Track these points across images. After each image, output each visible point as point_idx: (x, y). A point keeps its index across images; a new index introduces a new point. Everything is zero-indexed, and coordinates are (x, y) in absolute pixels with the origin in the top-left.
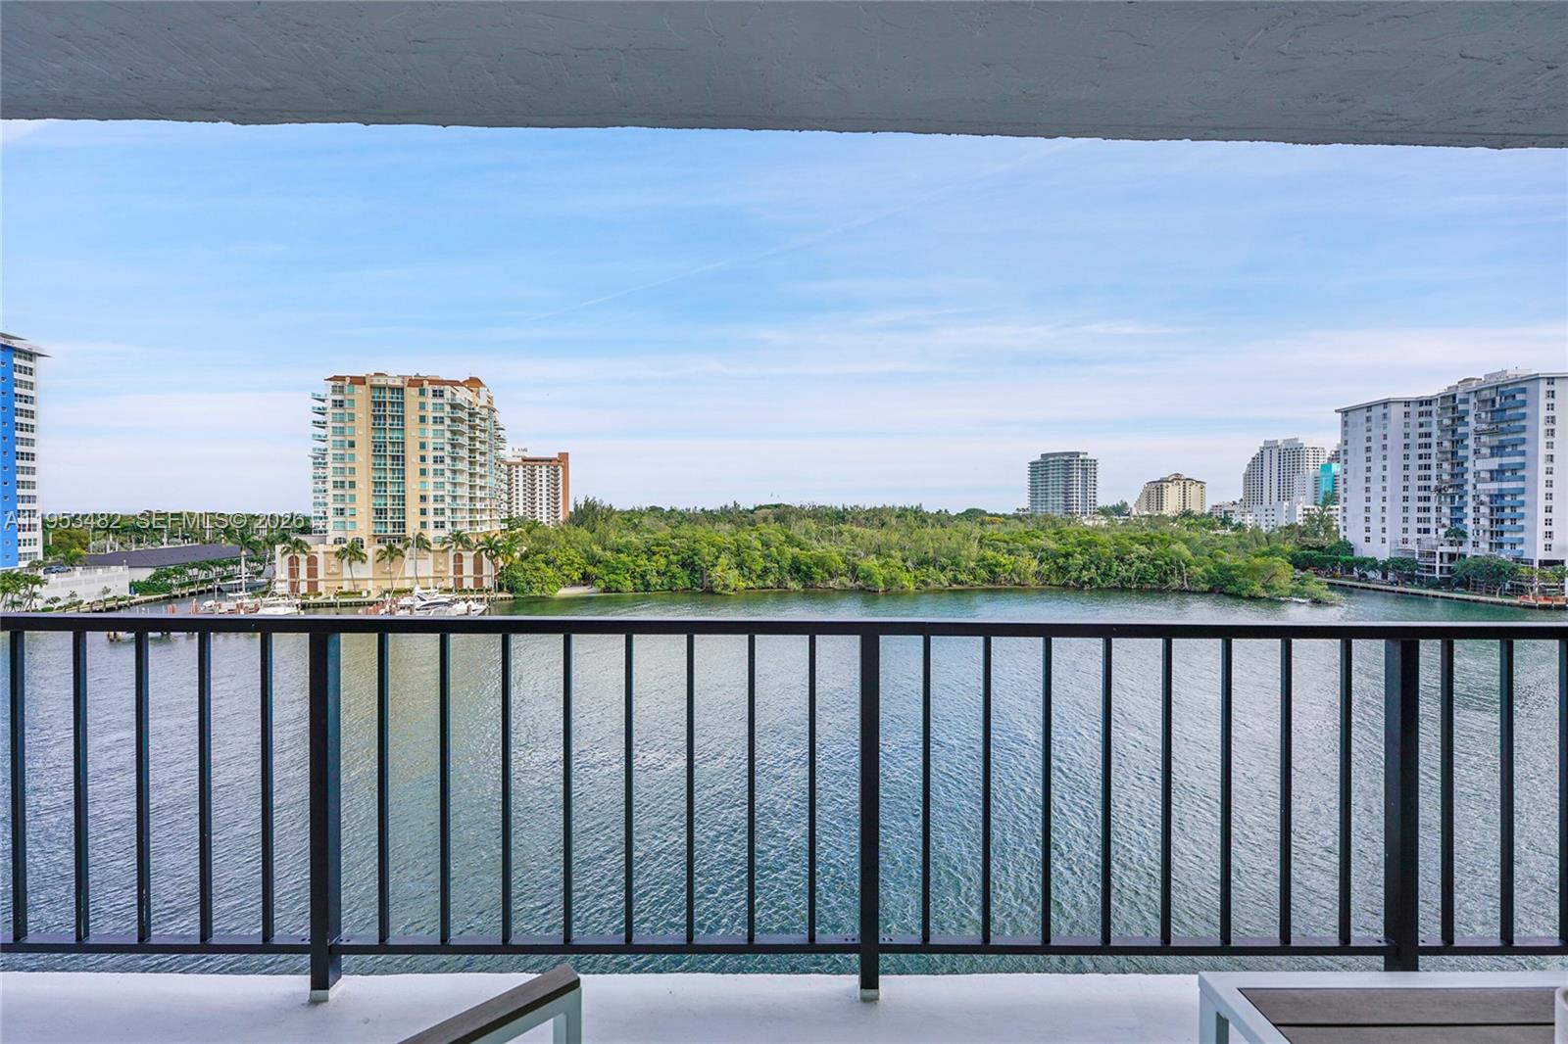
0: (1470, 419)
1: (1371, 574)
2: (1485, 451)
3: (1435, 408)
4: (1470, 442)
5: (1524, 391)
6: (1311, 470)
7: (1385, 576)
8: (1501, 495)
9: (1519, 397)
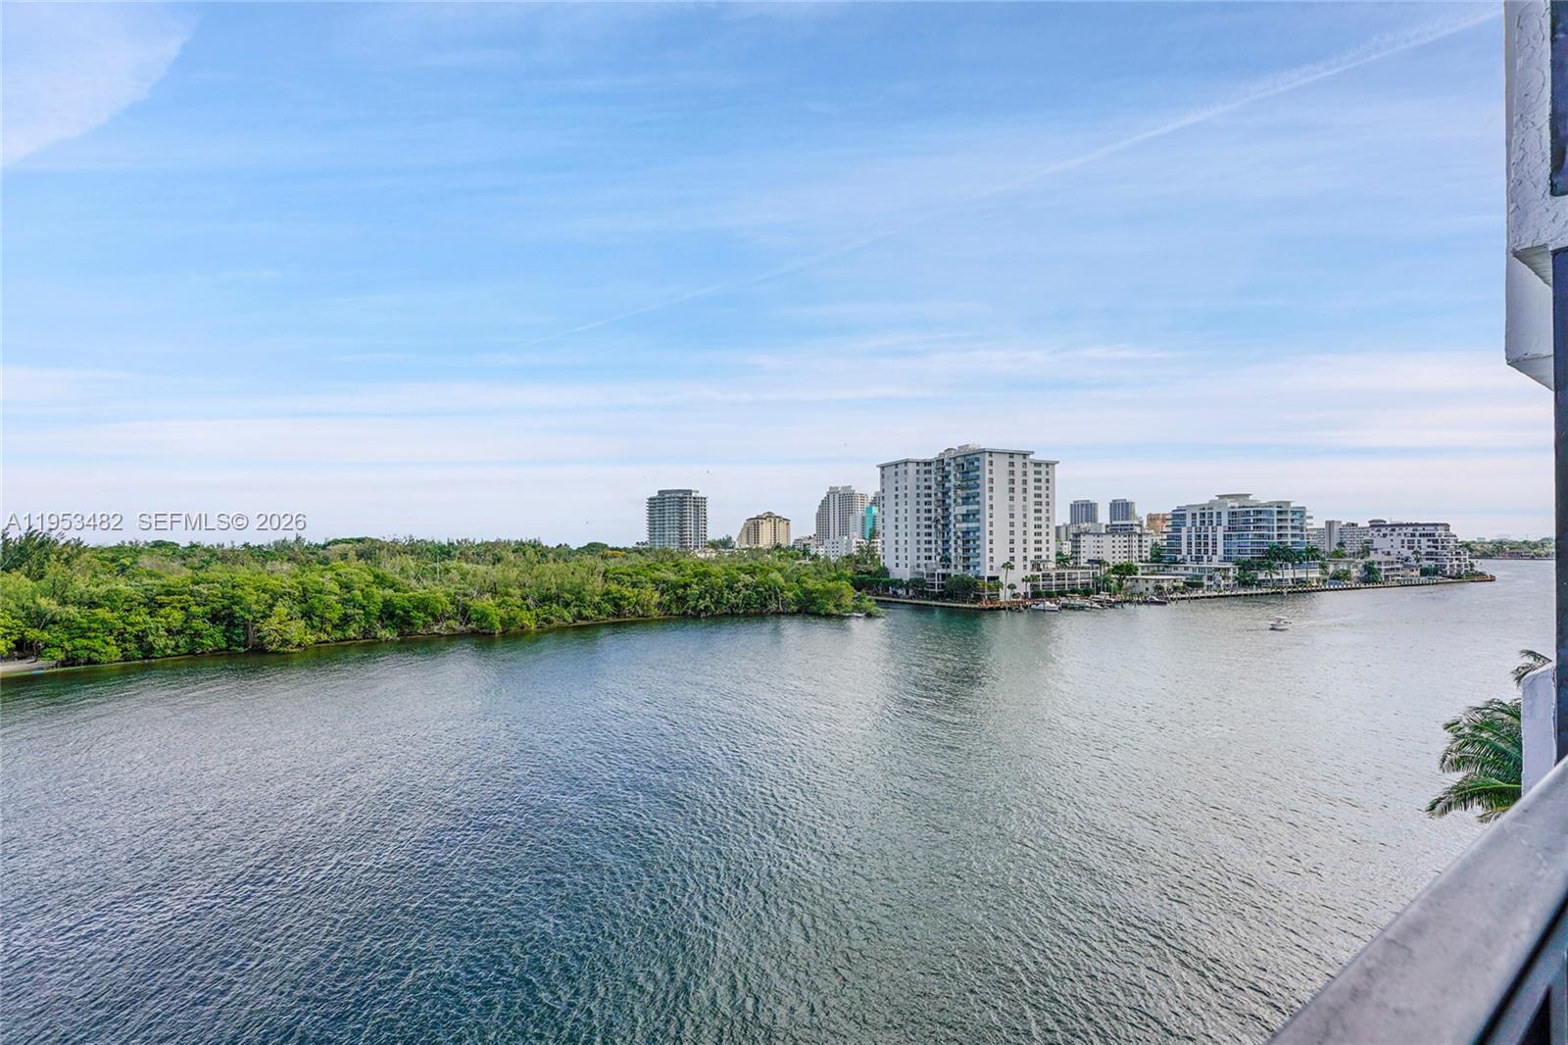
0: (951, 477)
1: (900, 592)
2: (960, 501)
3: (933, 468)
4: (951, 494)
5: (978, 460)
6: (859, 513)
7: (907, 593)
8: (968, 532)
9: (976, 463)
